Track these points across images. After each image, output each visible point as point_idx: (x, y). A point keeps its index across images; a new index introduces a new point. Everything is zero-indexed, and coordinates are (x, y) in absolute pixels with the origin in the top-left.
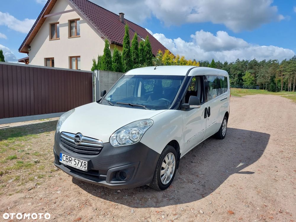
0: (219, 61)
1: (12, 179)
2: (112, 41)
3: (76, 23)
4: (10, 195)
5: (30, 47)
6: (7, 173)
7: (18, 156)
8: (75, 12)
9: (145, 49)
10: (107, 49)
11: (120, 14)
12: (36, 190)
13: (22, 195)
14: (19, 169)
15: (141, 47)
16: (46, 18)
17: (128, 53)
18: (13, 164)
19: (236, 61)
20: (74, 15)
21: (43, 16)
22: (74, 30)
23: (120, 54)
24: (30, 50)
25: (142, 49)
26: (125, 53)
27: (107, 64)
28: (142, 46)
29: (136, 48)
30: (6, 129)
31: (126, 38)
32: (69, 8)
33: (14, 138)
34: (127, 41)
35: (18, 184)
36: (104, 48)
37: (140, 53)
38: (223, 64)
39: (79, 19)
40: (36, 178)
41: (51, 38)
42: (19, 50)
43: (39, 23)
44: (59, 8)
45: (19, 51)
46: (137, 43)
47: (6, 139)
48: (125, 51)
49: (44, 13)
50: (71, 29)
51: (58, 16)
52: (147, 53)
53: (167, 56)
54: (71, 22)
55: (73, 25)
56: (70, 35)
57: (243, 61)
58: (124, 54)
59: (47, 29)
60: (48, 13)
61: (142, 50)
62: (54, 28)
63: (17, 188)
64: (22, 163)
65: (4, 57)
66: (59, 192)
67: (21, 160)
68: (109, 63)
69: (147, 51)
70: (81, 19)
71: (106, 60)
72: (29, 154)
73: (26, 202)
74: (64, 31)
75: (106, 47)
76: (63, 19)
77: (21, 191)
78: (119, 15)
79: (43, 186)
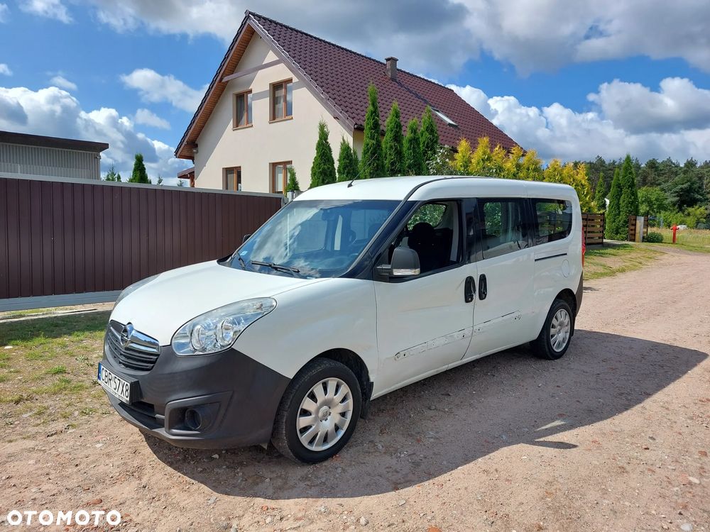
0: (669, 160)
1: (31, 410)
2: (356, 124)
3: (286, 88)
4: (11, 441)
5: (196, 146)
6: (30, 398)
7: (68, 370)
8: (282, 66)
9: (422, 140)
10: (323, 144)
11: (388, 60)
12: (62, 436)
13: (30, 444)
14: (55, 394)
15: (412, 135)
16: (227, 82)
17: (375, 149)
18: (50, 383)
20: (281, 72)
21: (221, 79)
22: (281, 105)
23: (355, 153)
24: (197, 152)
25: (414, 139)
26: (368, 150)
27: (321, 178)
28: (414, 131)
29: (397, 138)
30: (85, 314)
31: (371, 115)
32: (271, 57)
33: (87, 333)
34: (372, 121)
35: (38, 422)
36: (317, 142)
37: (409, 149)
38: (682, 165)
39: (290, 81)
40: (76, 413)
41: (237, 124)
42: (176, 152)
43: (214, 94)
44: (251, 60)
45: (176, 155)
46: (399, 126)
47: (70, 334)
48: (368, 145)
49: (222, 72)
50: (274, 102)
51: (251, 75)
52: (427, 147)
53: (484, 153)
54: (276, 87)
55: (281, 93)
56: (274, 117)
58: (365, 153)
59: (229, 105)
60: (232, 72)
61: (414, 141)
62: (241, 100)
63: (30, 429)
64: (68, 382)
65: (145, 169)
66: (98, 446)
67: (68, 377)
68: (325, 174)
69: (428, 143)
70: (295, 80)
71: (319, 168)
72: (92, 366)
73: (29, 458)
74: (260, 108)
75: (321, 138)
76: (261, 82)
77: (34, 437)
78: (385, 62)
79: (79, 431)
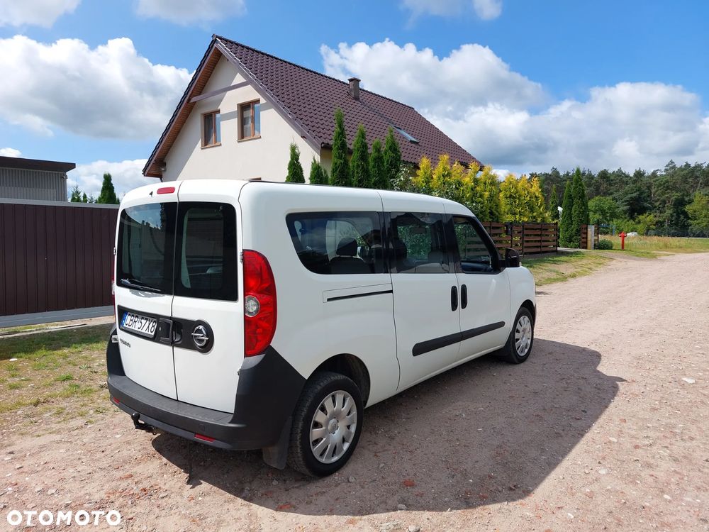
0: (620, 170)
1: (50, 411)
2: (323, 143)
3: (253, 108)
4: (39, 436)
5: (164, 164)
6: (46, 401)
7: (75, 377)
8: (249, 87)
9: (386, 158)
10: (294, 164)
11: (350, 80)
12: (82, 431)
13: (58, 437)
14: (68, 397)
15: (376, 154)
16: (195, 102)
17: (342, 168)
18: (61, 388)
19: (667, 166)
20: (249, 93)
21: (189, 100)
22: (250, 125)
23: (325, 172)
24: (165, 171)
25: (378, 158)
26: (336, 169)
28: (378, 150)
29: (364, 157)
30: (77, 329)
31: (338, 137)
32: (239, 79)
33: (84, 345)
34: (340, 142)
35: (59, 420)
36: (288, 162)
37: (374, 167)
38: (632, 175)
39: (258, 101)
40: (91, 412)
41: (206, 142)
42: (144, 171)
43: (182, 114)
44: (219, 81)
45: (143, 174)
46: (365, 146)
47: (69, 347)
48: (336, 164)
49: (190, 93)
50: (243, 122)
51: (217, 97)
52: (391, 165)
53: (445, 169)
54: (244, 107)
55: (249, 113)
56: (242, 135)
57: (687, 165)
58: (334, 171)
59: (196, 126)
60: (200, 93)
61: (379, 159)
62: (210, 121)
63: (53, 426)
64: (78, 387)
65: (113, 188)
66: (118, 436)
67: (77, 383)
69: (391, 161)
70: (263, 101)
72: (96, 372)
73: (59, 448)
74: (228, 129)
75: (292, 159)
76: (229, 103)
77: (58, 432)
78: (348, 82)
79: (96, 426)
